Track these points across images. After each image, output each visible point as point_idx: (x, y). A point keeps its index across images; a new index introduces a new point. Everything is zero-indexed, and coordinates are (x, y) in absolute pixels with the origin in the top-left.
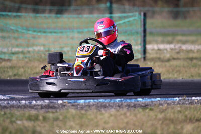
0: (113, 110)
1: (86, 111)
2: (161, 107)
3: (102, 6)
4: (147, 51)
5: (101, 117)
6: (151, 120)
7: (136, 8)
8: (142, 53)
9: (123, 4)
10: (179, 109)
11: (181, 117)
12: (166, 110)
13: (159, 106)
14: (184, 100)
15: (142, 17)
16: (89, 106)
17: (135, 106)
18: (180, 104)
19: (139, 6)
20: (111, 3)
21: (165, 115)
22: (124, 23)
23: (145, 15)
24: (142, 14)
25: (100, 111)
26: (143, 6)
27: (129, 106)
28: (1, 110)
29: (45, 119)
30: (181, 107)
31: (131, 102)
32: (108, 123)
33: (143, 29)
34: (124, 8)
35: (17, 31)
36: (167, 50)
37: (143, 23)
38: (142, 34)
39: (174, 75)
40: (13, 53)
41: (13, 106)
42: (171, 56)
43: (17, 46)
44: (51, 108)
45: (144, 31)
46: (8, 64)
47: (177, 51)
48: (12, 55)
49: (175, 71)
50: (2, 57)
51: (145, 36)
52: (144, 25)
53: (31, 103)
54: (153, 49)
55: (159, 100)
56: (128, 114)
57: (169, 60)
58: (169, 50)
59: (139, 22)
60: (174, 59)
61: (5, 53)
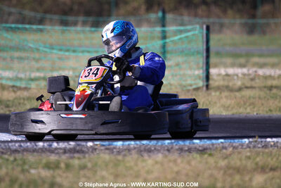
0: (160, 155)
1: (125, 155)
2: (224, 151)
3: (153, 16)
4: (210, 77)
5: (144, 164)
6: (210, 169)
7: (197, 20)
8: (205, 79)
9: (182, 15)
10: (248, 154)
11: (250, 164)
12: (230, 155)
13: (221, 150)
14: (256, 141)
15: (205, 31)
16: (129, 150)
17: (189, 150)
18: (250, 147)
19: (201, 17)
20: (164, 12)
21: (229, 163)
22: (180, 39)
23: (208, 28)
24: (205, 27)
25: (142, 156)
26: (208, 17)
27: (181, 150)
28: (10, 155)
29: (68, 166)
30: (250, 151)
31: (185, 145)
32: (152, 172)
33: (205, 47)
34: (182, 20)
35: (38, 50)
36: (237, 75)
37: (205, 40)
38: (205, 54)
39: (246, 109)
40: (32, 80)
41: (26, 150)
42: (243, 84)
43: (38, 70)
44: (78, 152)
45: (208, 50)
46: (25, 94)
47: (251, 77)
48: (30, 82)
49: (248, 104)
50: (18, 84)
51: (208, 57)
52: (208, 42)
53: (51, 145)
54: (219, 75)
55: (222, 142)
56: (179, 161)
57: (240, 89)
58: (240, 75)
59: (200, 38)
60: (247, 88)
61: (21, 79)
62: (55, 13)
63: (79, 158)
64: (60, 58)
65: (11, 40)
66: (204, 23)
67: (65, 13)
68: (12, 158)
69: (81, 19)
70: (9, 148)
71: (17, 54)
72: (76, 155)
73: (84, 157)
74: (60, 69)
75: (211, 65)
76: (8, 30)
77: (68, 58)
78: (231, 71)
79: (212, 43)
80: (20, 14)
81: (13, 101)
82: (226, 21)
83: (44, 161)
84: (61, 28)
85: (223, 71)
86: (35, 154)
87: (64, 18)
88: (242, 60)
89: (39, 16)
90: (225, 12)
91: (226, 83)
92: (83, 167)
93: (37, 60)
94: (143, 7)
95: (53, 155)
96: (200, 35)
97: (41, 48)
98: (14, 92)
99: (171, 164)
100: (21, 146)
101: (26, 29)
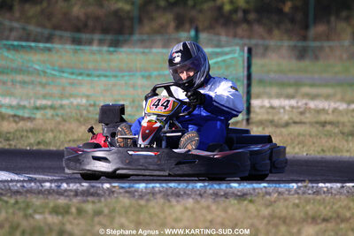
0: (191, 200)
1: (148, 200)
2: (268, 197)
4: (252, 109)
5: (171, 211)
6: (250, 218)
7: (237, 41)
8: (245, 112)
9: (218, 34)
10: (297, 201)
11: (298, 214)
12: (275, 202)
13: (263, 196)
14: (306, 186)
15: (246, 55)
16: (153, 193)
17: (226, 195)
18: (298, 193)
19: (242, 38)
20: (197, 31)
21: (273, 211)
22: (217, 63)
23: (250, 51)
24: (246, 49)
25: (169, 201)
26: (250, 37)
27: (216, 195)
28: (11, 197)
29: (80, 211)
30: (299, 198)
31: (220, 189)
32: (181, 220)
33: (246, 73)
34: (219, 41)
35: (45, 72)
36: (284, 108)
37: (246, 64)
38: (245, 82)
39: (294, 148)
40: (37, 108)
41: (30, 191)
42: (291, 118)
43: (44, 97)
44: (92, 195)
45: (249, 77)
46: (29, 125)
47: (301, 110)
48: (35, 111)
49: (296, 142)
50: (20, 113)
51: (249, 85)
52: (249, 67)
53: (59, 186)
54: (262, 107)
55: (265, 187)
56: (214, 207)
57: (287, 125)
58: (287, 108)
59: (241, 62)
60: (295, 123)
61: (24, 107)
62: (66, 30)
63: (93, 202)
64: (72, 84)
65: (12, 60)
66: (245, 45)
67: (78, 30)
68: (12, 201)
69: (97, 36)
70: (10, 189)
71: (19, 78)
72: (90, 199)
73: (100, 201)
74: (71, 96)
75: (253, 96)
76: (9, 48)
77: (80, 83)
78: (276, 103)
79: (254, 69)
80: (24, 29)
81: (14, 134)
82: (272, 43)
83: (51, 205)
84: (73, 47)
85: (266, 103)
86: (41, 196)
87: (77, 35)
88: (290, 91)
89: (46, 32)
90: (270, 31)
91: (270, 117)
92: (98, 213)
93: (44, 85)
94: (172, 25)
95: (62, 198)
96: (240, 59)
97: (48, 71)
98: (16, 122)
99: (204, 212)
100: (23, 186)
101: (31, 47)
